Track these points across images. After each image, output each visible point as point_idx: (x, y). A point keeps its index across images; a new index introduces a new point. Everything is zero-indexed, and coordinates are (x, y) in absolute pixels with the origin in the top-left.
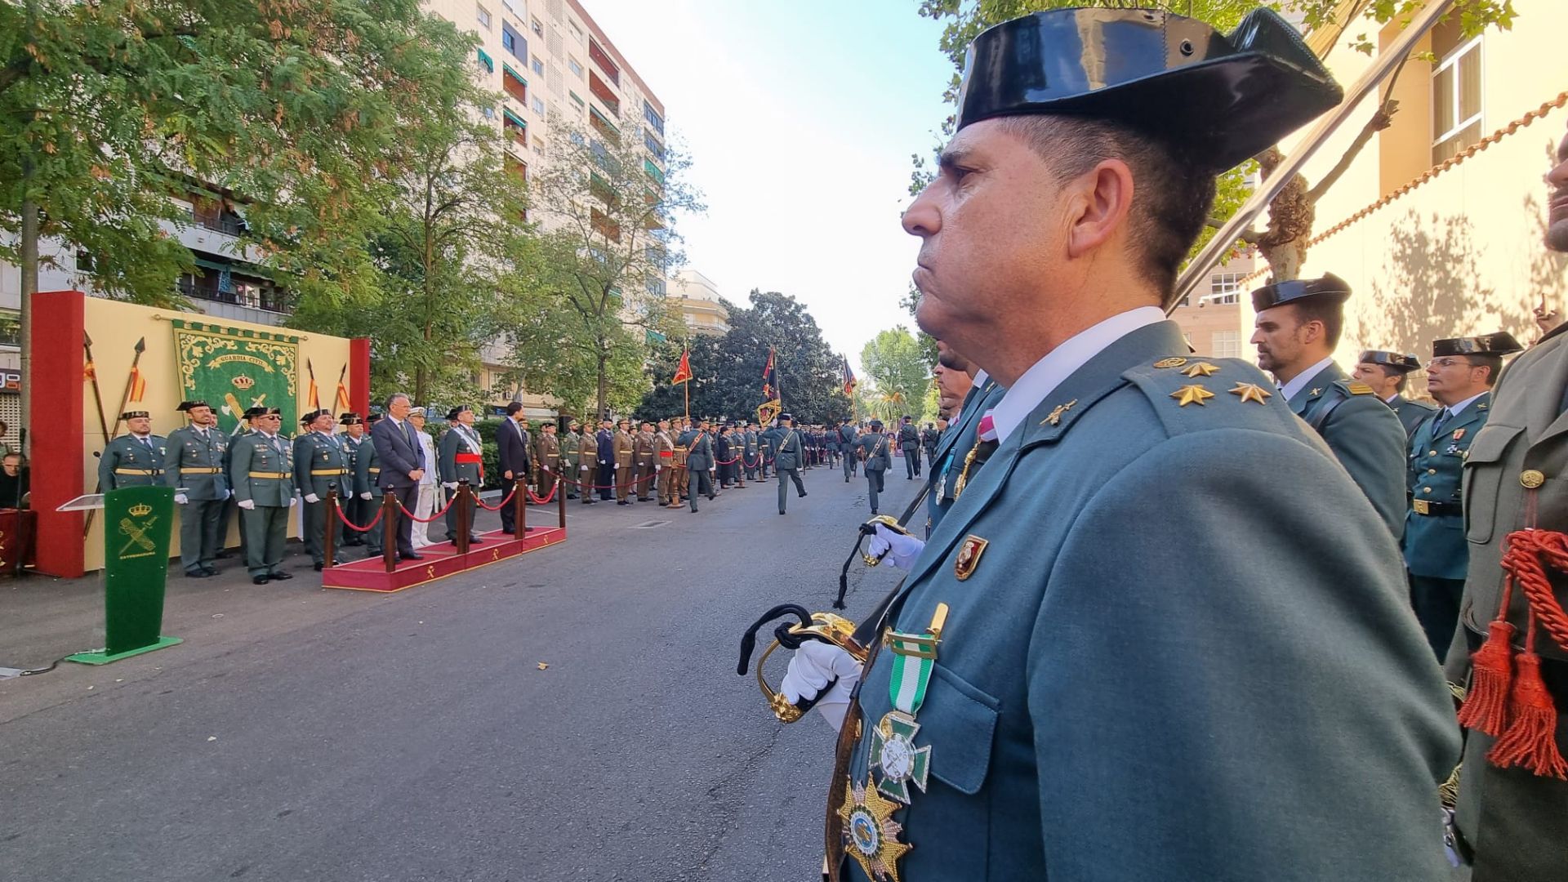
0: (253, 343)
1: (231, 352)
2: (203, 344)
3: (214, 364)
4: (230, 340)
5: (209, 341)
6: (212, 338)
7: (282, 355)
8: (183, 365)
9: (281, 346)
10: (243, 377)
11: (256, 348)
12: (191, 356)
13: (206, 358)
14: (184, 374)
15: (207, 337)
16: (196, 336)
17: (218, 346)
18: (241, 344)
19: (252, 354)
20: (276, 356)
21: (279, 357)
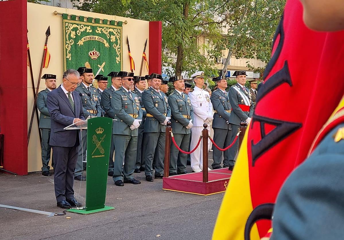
0: (100, 27)
1: (89, 34)
2: (75, 29)
3: (81, 43)
4: (88, 26)
5: (79, 27)
6: (80, 25)
7: (114, 35)
8: (66, 43)
9: (113, 29)
10: (94, 51)
11: (101, 31)
12: (70, 38)
13: (77, 39)
14: (67, 50)
15: (78, 25)
16: (73, 24)
17: (82, 30)
18: (93, 28)
19: (98, 35)
20: (110, 35)
21: (112, 37)
